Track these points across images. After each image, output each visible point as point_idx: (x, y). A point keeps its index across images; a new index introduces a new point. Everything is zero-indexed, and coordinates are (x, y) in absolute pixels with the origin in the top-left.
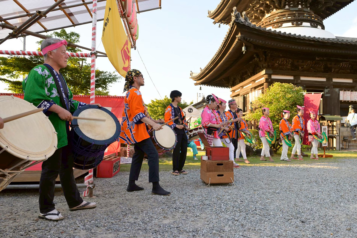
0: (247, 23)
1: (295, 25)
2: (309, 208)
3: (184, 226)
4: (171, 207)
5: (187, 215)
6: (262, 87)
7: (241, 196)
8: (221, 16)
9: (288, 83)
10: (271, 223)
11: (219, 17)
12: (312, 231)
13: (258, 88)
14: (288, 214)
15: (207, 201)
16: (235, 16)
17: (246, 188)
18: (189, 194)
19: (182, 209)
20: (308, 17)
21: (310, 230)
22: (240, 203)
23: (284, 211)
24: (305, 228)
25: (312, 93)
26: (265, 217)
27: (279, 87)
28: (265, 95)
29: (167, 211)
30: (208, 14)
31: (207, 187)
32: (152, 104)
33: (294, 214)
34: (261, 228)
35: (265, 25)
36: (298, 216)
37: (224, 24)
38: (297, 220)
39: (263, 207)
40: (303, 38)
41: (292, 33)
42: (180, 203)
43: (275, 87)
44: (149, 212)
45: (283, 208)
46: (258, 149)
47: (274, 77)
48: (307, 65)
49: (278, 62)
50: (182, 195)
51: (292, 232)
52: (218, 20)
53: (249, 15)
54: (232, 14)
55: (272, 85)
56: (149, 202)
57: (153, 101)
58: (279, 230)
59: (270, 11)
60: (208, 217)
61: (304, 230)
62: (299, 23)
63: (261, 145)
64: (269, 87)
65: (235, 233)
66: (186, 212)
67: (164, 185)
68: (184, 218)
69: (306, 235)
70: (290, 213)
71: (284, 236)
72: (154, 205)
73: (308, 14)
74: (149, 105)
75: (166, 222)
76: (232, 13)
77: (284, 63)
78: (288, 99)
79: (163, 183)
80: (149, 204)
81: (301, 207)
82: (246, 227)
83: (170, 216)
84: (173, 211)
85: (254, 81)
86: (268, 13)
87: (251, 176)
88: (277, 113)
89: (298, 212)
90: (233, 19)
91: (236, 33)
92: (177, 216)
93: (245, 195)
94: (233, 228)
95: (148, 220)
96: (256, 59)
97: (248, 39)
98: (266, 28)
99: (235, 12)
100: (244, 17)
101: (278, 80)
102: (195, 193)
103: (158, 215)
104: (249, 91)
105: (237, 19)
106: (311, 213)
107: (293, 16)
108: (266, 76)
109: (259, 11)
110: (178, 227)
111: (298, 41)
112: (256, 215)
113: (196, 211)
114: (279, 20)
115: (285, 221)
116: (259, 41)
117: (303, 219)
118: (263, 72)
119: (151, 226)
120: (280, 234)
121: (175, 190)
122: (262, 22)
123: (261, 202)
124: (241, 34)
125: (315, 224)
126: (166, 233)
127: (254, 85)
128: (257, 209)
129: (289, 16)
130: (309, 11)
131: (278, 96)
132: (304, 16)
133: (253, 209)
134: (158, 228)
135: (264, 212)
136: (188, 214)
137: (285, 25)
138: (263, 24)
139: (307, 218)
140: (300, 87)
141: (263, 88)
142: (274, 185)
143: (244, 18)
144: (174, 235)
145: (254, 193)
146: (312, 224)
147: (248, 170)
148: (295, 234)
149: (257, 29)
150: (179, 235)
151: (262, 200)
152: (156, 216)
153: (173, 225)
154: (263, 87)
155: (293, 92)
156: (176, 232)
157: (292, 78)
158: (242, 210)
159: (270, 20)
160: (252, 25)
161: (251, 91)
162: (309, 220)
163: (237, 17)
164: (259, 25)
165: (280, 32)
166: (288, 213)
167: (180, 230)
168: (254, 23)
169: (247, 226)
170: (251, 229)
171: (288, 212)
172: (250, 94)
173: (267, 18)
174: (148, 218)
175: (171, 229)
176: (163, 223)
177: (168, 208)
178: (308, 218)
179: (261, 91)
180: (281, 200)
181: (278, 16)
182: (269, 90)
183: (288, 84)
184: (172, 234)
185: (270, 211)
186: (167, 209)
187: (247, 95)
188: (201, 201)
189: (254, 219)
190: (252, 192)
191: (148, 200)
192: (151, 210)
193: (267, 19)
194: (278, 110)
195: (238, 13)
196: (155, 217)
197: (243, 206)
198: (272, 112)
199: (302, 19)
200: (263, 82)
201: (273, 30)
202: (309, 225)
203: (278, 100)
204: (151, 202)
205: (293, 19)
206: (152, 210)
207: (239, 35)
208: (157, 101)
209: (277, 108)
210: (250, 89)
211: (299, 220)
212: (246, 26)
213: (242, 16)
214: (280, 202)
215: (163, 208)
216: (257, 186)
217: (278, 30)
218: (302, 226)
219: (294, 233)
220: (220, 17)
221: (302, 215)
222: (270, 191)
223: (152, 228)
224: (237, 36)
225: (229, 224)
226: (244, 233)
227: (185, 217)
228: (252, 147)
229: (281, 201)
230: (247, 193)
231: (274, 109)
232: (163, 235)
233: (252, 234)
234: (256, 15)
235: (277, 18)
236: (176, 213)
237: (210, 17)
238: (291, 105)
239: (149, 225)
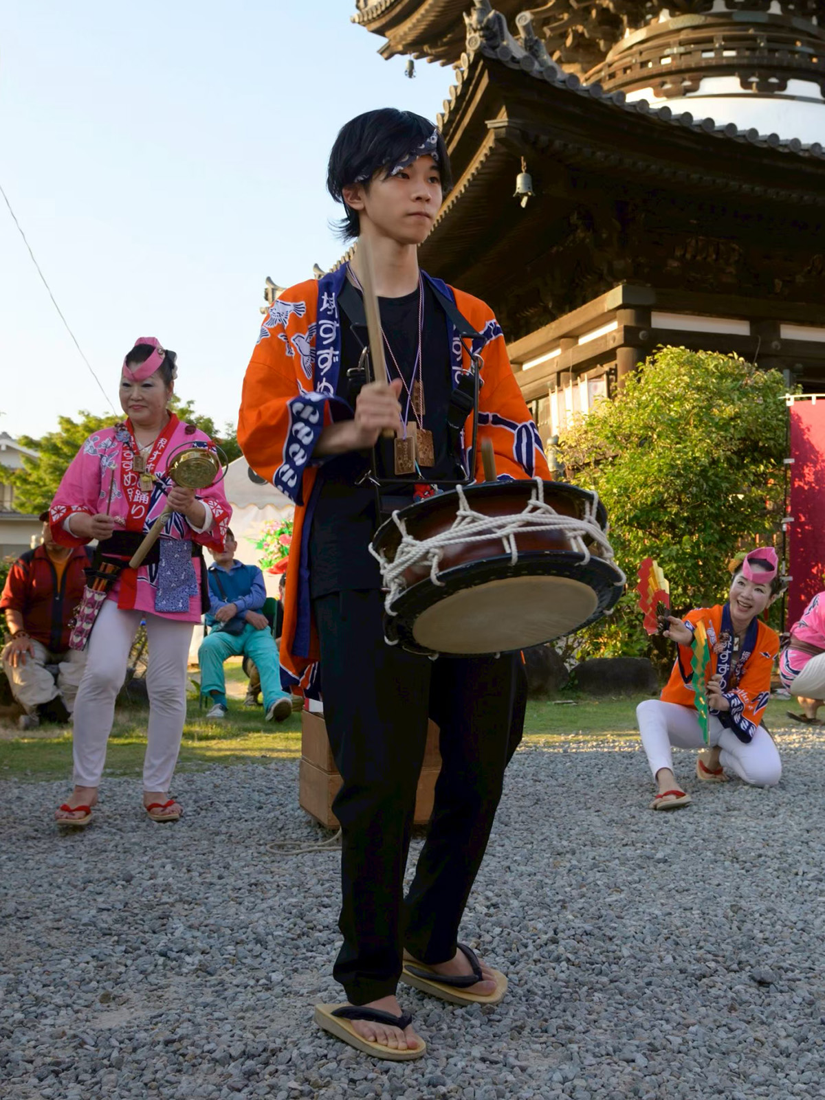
0: (537, 66)
1: (754, 91)
2: (794, 919)
3: (205, 1032)
4: (143, 947)
5: (221, 983)
6: (606, 367)
7: (493, 883)
8: (419, 21)
9: (721, 352)
10: (618, 997)
11: (410, 29)
12: (799, 1022)
13: (592, 372)
14: (702, 951)
15: (324, 910)
16: (482, 29)
17: (520, 843)
18: (239, 884)
19: (200, 957)
20: (811, 56)
21: (789, 1016)
22: (485, 910)
23: (685, 941)
24: (772, 1008)
25: (810, 398)
26: (596, 971)
27: (683, 371)
28: (617, 404)
29: (122, 969)
30: (358, 7)
31: (330, 845)
32: (64, 435)
33: (728, 949)
34: (575, 1022)
35: (621, 78)
36: (743, 956)
37: (431, 61)
38: (738, 975)
39: (588, 927)
40: (786, 150)
41: (742, 126)
42: (190, 927)
43: (663, 366)
44: (26, 977)
45: (679, 924)
46: (587, 659)
47: (661, 321)
48: (810, 272)
49: (678, 253)
50: (202, 888)
51: (712, 1030)
52: (402, 38)
53: (552, 30)
54: (467, 20)
55: (648, 358)
56: (30, 931)
57: (69, 421)
58: (653, 1026)
59: (643, 17)
60: (324, 986)
61: (763, 1017)
62: (773, 80)
63: (601, 640)
64: (637, 369)
65: (451, 1052)
66: (216, 970)
67: (112, 844)
68: (209, 999)
69: (770, 1039)
70: (708, 946)
71: (676, 1049)
72: (57, 944)
73: (810, 44)
74: (48, 439)
75: (114, 1019)
76: (469, 14)
77: (709, 259)
78: (724, 426)
79: (109, 837)
80: (31, 938)
81: (761, 919)
82: (507, 1021)
83: (138, 991)
84: (151, 968)
85: (573, 336)
86: (636, 23)
87: (548, 790)
88: (671, 491)
89: (745, 939)
90: (474, 40)
91: (487, 110)
92: (172, 989)
93: (509, 877)
94: (444, 1026)
95: (19, 1016)
96: (580, 234)
97: (544, 138)
98: (623, 95)
99: (484, 12)
100: (522, 34)
101: (675, 338)
102: (268, 877)
103: (71, 992)
104: (549, 383)
105: (491, 43)
106: (802, 944)
107: (748, 49)
108: (627, 316)
109: (594, 13)
110: (173, 1041)
111: (766, 161)
112: (553, 965)
113: (268, 961)
114: (684, 63)
115: (686, 983)
116: (593, 153)
117: (764, 970)
118: (614, 297)
119: (33, 1043)
120: (657, 1044)
121: (168, 867)
122: (610, 65)
123: (581, 903)
124: (509, 116)
125: (815, 988)
126: (111, 1073)
127: (574, 357)
128: (561, 935)
129: (730, 44)
130: (814, 32)
131: (675, 410)
132: (794, 52)
133: (545, 937)
134: (70, 1051)
135: (591, 949)
136: (226, 976)
137: (710, 85)
138: (612, 76)
139: (782, 964)
140: (773, 370)
141: (612, 373)
142: (652, 827)
143: (526, 40)
144: (148, 1077)
145: (555, 866)
146: (803, 990)
147: (533, 760)
148: (724, 1036)
149: (586, 95)
150: (173, 1079)
151: (589, 895)
152: (63, 995)
153: (146, 1030)
154: (612, 364)
155: (745, 394)
156: (159, 1065)
157: (741, 328)
158: (491, 942)
159: (644, 57)
160: (559, 76)
161: (559, 384)
162: (790, 975)
163: (491, 33)
164: (593, 80)
165: (688, 116)
166: (701, 948)
167: (184, 1055)
168: (569, 69)
169: (511, 1012)
170: (527, 1030)
171: (702, 944)
172: (553, 397)
173: (631, 47)
174: (17, 1005)
175: (135, 1050)
176: (98, 1027)
177: (126, 952)
178: (785, 965)
179: (602, 385)
180: (674, 892)
181: (681, 44)
182: (639, 381)
183: (722, 356)
184: (141, 1076)
185: (619, 942)
186: (123, 961)
187: (541, 402)
188: (294, 911)
189: (545, 981)
190: (545, 859)
191: (25, 922)
192: (36, 969)
193: (631, 55)
194: (678, 475)
195: (497, 18)
196: (58, 1000)
197: (499, 924)
198: (649, 482)
199: (785, 64)
200: (612, 345)
201: (656, 103)
202: (786, 997)
203: (676, 428)
204: (39, 928)
205: (745, 61)
206: (41, 970)
207: (502, 119)
208: (92, 425)
209: (672, 467)
210: (555, 375)
211: (744, 976)
212: (534, 78)
213: (514, 31)
214: (670, 901)
215: (101, 956)
216: (572, 832)
217: (678, 107)
218: (759, 1002)
219: (722, 1033)
220: (415, 26)
221: (760, 953)
222: (629, 852)
223: (38, 1054)
224: (490, 124)
225: (424, 1011)
226: (493, 1049)
227: (210, 990)
228: (560, 652)
229: (673, 897)
230: (522, 868)
231: (660, 471)
232: (97, 1083)
233: (529, 1051)
234: (580, 28)
235: (675, 50)
236: (165, 976)
237: (364, 23)
238: (734, 453)
239: (24, 1039)
